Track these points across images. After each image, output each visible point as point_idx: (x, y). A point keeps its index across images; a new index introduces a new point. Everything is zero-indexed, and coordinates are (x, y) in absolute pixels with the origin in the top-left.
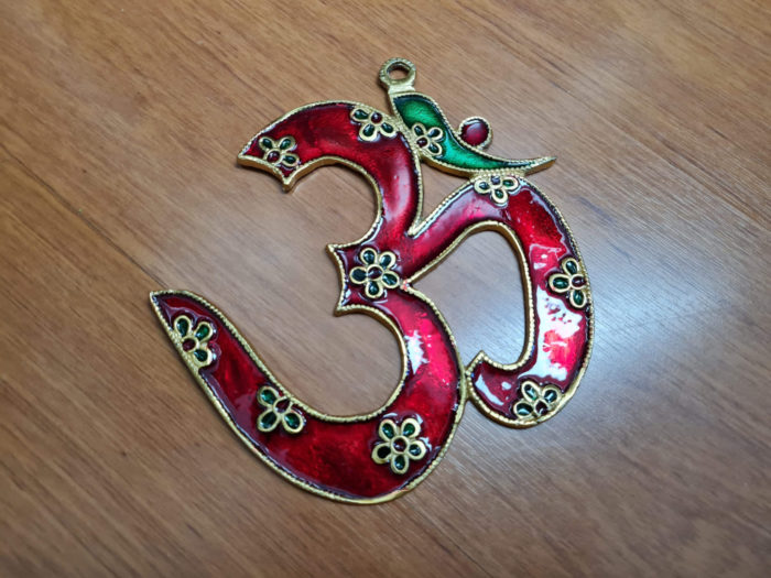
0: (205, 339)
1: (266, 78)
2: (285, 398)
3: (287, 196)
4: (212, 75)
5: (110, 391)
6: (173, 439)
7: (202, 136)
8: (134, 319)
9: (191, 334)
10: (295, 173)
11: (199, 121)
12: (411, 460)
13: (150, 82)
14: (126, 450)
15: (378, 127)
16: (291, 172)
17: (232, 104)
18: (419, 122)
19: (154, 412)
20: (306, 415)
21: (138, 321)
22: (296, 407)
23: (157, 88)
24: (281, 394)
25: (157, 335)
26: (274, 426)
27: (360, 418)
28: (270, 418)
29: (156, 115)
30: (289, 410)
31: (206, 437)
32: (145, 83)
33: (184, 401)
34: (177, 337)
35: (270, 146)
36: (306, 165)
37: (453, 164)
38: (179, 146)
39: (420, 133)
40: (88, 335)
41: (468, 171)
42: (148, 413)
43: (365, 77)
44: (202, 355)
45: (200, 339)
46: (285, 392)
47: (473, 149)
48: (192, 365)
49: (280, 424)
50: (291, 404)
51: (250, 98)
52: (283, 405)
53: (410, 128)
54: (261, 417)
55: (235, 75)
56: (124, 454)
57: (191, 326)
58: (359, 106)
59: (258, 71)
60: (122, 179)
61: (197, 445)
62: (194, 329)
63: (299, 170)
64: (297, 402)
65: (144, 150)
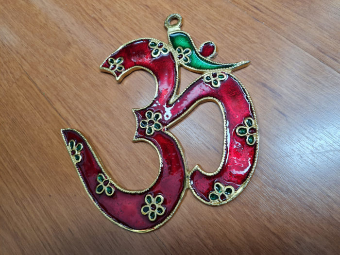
1: (117, 29)
2: (107, 179)
3: (120, 85)
4: (96, 30)
6: (67, 192)
7: (90, 59)
8: (58, 139)
9: (75, 148)
10: (121, 75)
11: (89, 52)
12: (157, 215)
13: (73, 36)
14: (51, 194)
15: (160, 50)
17: (103, 43)
18: (180, 46)
19: (61, 180)
20: (115, 188)
22: (111, 184)
23: (75, 38)
24: (106, 177)
26: (102, 191)
27: (137, 192)
28: (101, 188)
29: (74, 50)
30: (108, 185)
31: (79, 193)
32: (71, 36)
33: (72, 176)
34: (69, 149)
35: (113, 62)
36: (127, 71)
38: (81, 64)
39: (180, 52)
40: (42, 145)
41: (201, 70)
42: (60, 180)
44: (78, 158)
45: (78, 150)
46: (108, 177)
48: (74, 162)
49: (104, 191)
50: (110, 182)
51: (110, 40)
52: (106, 183)
53: (175, 49)
54: (97, 187)
55: (105, 29)
56: (50, 196)
57: (75, 144)
58: (153, 40)
59: (115, 27)
60: (60, 79)
61: (75, 195)
62: (75, 146)
64: (112, 182)
65: (68, 66)
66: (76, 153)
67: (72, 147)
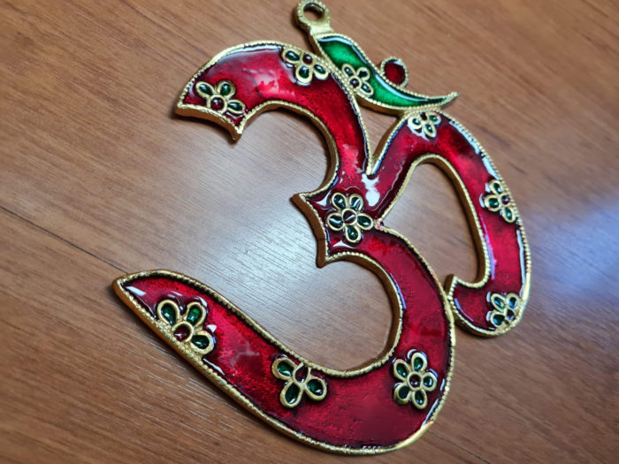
0: (200, 323)
1: (176, 16)
2: (301, 365)
4: (110, 11)
5: (88, 412)
6: (186, 446)
7: (119, 85)
8: (93, 315)
9: (182, 320)
11: (110, 67)
12: (427, 392)
13: (30, 19)
15: (311, 69)
16: (241, 119)
17: (145, 46)
18: (346, 62)
20: (328, 377)
21: (101, 318)
22: (315, 372)
23: (43, 27)
24: (298, 362)
25: (131, 328)
26: (299, 398)
27: (376, 365)
28: (294, 391)
29: (52, 60)
30: (310, 377)
32: (24, 20)
34: (164, 326)
35: (210, 93)
36: (254, 112)
37: (386, 103)
38: (92, 96)
39: (350, 73)
41: (398, 108)
43: (278, 17)
44: (203, 342)
45: (194, 323)
46: (301, 359)
47: (398, 88)
48: (192, 355)
49: (305, 394)
50: (310, 369)
51: (164, 39)
52: (302, 374)
54: (283, 393)
55: (138, 12)
57: (178, 310)
59: (164, 9)
60: (27, 143)
61: (217, 444)
62: (183, 313)
63: (248, 117)
64: (315, 366)
65: (46, 103)
66: (193, 331)
67: (173, 319)
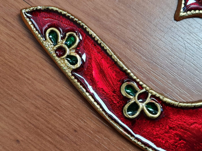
0: (73, 47)
2: (144, 90)
6: (55, 128)
8: (9, 32)
9: (61, 43)
14: (19, 138)
19: (37, 107)
20: (164, 104)
21: (12, 34)
22: (153, 96)
24: (141, 87)
25: (30, 45)
26: (138, 113)
28: (134, 107)
30: (148, 100)
31: (82, 124)
33: (59, 96)
34: (49, 45)
42: (32, 108)
44: (73, 60)
45: (69, 47)
46: (144, 85)
48: (65, 68)
49: (143, 111)
50: (150, 95)
52: (144, 96)
54: (127, 106)
56: (18, 141)
57: (60, 36)
61: (75, 131)
62: (63, 38)
64: (154, 93)
66: (68, 52)
67: (56, 42)
